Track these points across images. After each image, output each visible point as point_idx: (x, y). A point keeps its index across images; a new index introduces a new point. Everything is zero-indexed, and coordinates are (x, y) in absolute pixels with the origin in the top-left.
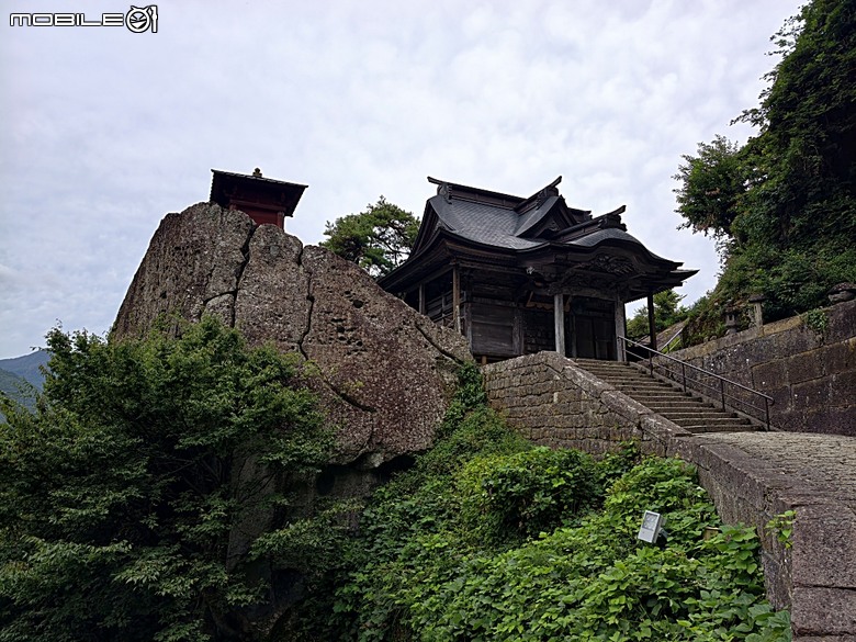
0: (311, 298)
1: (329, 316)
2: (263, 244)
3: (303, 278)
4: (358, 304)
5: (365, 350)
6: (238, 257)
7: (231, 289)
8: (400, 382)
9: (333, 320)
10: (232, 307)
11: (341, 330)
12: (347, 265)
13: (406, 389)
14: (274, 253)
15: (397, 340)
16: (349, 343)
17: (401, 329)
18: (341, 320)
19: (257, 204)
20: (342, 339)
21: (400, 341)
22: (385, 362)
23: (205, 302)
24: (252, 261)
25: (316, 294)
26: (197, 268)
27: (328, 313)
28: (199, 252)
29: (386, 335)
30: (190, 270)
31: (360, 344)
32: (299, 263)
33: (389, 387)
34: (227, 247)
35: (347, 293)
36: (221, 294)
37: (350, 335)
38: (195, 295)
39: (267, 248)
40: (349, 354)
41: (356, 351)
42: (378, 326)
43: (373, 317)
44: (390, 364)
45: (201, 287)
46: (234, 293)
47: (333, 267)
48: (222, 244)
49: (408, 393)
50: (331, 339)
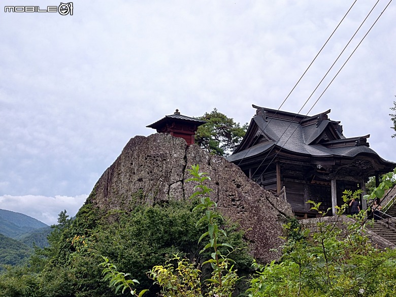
0: (217, 184)
1: (227, 193)
2: (193, 155)
3: (212, 173)
4: (238, 186)
5: (246, 211)
6: (182, 162)
7: (181, 179)
8: (264, 228)
9: (229, 195)
10: (182, 188)
11: (233, 200)
12: (231, 166)
13: (267, 232)
14: (197, 159)
15: (259, 206)
16: (238, 207)
17: (260, 200)
18: (233, 195)
19: (182, 131)
20: (234, 205)
21: (260, 206)
22: (256, 218)
23: (170, 186)
24: (189, 164)
25: (220, 181)
26: (164, 168)
27: (227, 191)
28: (165, 160)
29: (254, 202)
30: (161, 169)
31: (243, 208)
32: (209, 164)
33: (259, 230)
34: (178, 157)
35: (234, 180)
36: (177, 182)
37: (238, 203)
38: (164, 182)
39: (195, 157)
40: (238, 213)
41: (241, 211)
42: (249, 198)
43: (246, 193)
44: (258, 219)
45: (167, 178)
46: (182, 181)
47: (226, 167)
48: (175, 155)
49: (268, 234)
50: (229, 205)
